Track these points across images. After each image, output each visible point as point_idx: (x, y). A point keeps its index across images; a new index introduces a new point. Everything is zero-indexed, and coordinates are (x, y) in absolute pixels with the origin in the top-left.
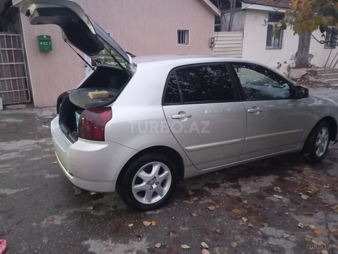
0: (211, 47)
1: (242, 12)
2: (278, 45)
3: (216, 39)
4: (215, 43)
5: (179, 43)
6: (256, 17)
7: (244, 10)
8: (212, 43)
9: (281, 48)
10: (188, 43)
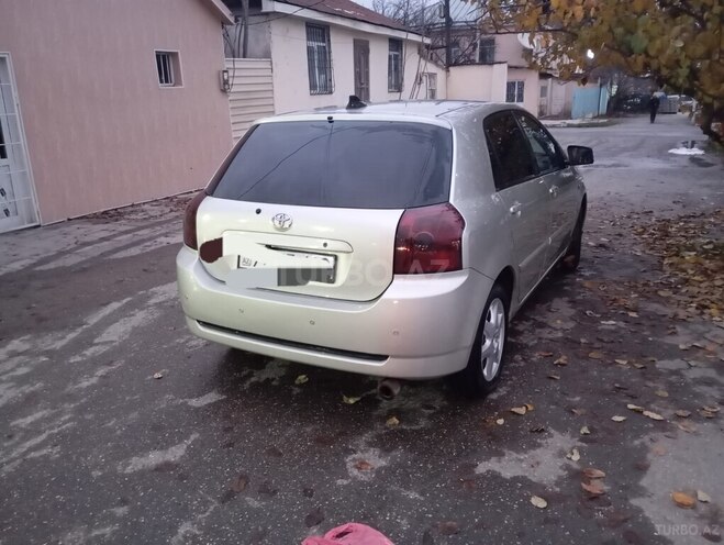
0: (224, 91)
1: (263, 19)
2: (326, 87)
3: (231, 74)
4: (230, 82)
5: (161, 82)
6: (288, 31)
7: (267, 14)
8: (226, 82)
9: (331, 93)
10: (178, 82)
